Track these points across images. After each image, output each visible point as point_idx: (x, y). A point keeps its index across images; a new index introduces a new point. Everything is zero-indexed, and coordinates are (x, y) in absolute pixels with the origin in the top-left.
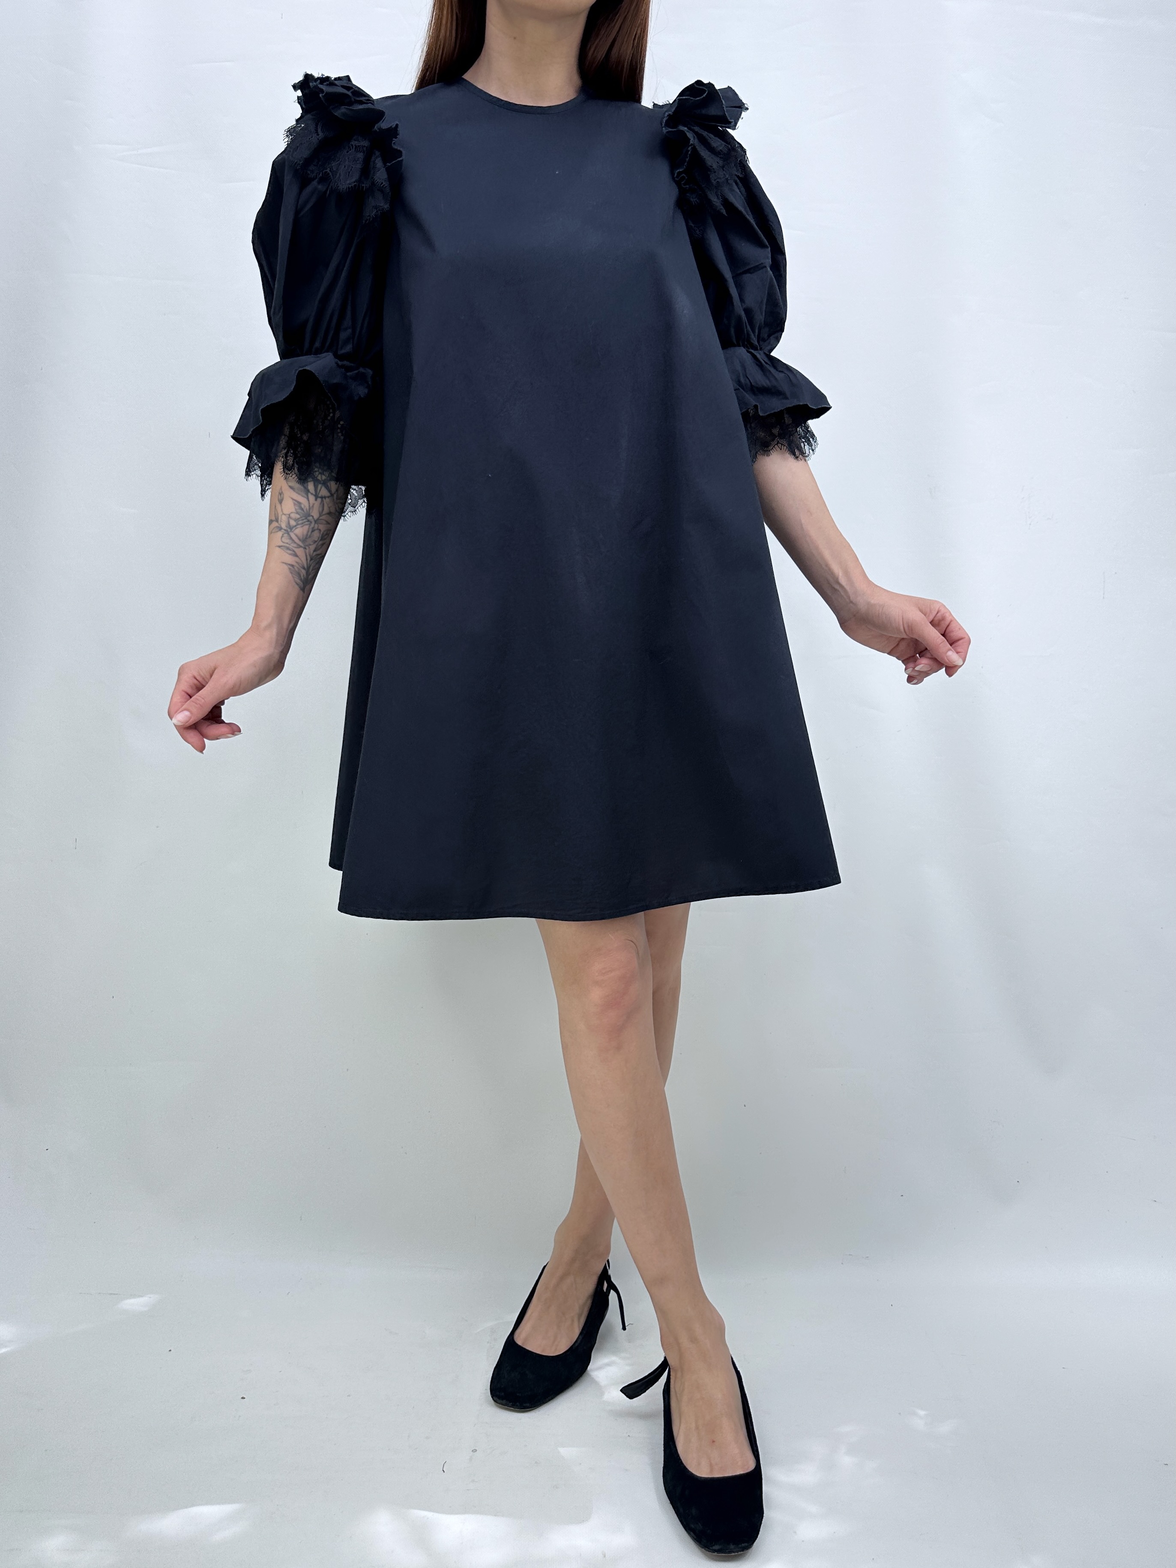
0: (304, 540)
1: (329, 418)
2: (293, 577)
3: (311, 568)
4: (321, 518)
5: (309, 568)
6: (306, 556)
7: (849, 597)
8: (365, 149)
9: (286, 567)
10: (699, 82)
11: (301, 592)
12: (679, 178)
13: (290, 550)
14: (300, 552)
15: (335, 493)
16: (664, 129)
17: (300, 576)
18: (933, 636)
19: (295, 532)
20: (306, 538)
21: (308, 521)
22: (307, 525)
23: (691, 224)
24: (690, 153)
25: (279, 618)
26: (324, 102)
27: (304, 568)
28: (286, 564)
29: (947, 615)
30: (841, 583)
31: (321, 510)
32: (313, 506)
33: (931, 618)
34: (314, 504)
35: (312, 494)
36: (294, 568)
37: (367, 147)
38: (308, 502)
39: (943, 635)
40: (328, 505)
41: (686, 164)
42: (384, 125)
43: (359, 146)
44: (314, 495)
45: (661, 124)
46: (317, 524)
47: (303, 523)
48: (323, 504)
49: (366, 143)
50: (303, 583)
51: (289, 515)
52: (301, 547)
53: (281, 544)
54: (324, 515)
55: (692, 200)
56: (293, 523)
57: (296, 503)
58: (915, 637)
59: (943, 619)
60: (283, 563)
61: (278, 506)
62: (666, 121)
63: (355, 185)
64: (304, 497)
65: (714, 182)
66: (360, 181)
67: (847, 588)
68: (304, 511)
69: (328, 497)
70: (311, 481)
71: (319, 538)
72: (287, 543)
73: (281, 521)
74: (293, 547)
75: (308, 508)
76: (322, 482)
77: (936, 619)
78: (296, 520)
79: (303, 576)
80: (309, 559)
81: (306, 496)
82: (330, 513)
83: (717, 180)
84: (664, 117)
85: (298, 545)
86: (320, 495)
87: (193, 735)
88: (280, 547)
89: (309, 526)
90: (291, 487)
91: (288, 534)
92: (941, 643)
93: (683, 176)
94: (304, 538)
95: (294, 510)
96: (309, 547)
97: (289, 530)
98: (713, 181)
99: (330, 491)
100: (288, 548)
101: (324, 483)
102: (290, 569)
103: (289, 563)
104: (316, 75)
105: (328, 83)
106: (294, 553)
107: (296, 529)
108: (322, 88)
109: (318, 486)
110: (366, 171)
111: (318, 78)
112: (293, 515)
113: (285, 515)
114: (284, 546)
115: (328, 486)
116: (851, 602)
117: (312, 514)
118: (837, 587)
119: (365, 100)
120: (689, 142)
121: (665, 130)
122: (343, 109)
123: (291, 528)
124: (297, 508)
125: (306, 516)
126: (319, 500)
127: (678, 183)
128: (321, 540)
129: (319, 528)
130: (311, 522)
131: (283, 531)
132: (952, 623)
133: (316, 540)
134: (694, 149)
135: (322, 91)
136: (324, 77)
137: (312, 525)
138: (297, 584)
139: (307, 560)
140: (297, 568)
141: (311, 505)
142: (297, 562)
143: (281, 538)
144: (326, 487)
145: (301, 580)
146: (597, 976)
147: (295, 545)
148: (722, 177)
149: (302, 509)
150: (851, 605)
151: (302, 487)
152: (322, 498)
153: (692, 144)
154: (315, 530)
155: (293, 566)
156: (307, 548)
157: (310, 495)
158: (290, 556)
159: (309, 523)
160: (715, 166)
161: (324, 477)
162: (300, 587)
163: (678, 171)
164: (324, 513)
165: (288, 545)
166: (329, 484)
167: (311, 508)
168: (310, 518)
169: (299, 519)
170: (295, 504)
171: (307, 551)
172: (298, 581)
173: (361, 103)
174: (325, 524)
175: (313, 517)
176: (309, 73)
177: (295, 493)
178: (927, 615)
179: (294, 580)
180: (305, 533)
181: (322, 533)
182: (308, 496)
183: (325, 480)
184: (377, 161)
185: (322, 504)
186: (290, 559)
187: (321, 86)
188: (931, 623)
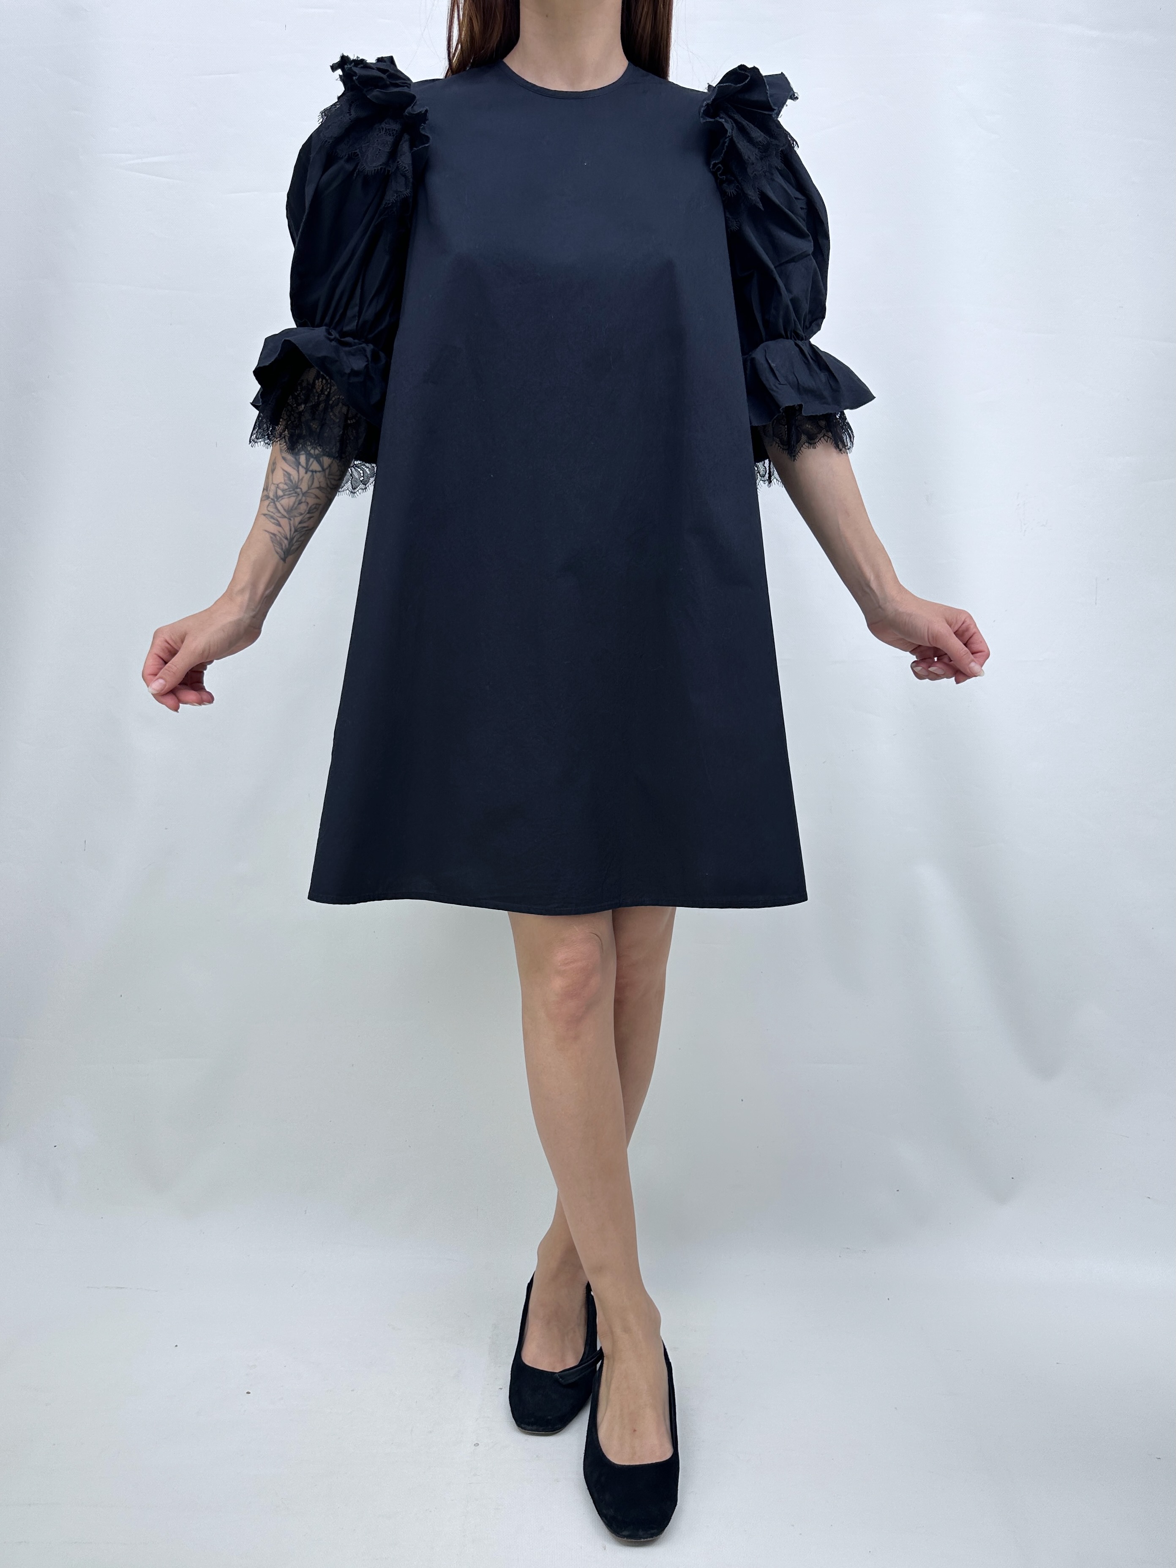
0: (290, 510)
1: (326, 393)
2: (274, 546)
3: (295, 539)
4: (309, 491)
5: (292, 539)
6: (290, 527)
7: (878, 603)
8: (395, 132)
9: (267, 536)
10: (742, 67)
11: (282, 562)
12: (716, 169)
13: (274, 519)
14: (284, 522)
15: (327, 469)
16: (701, 119)
17: (282, 545)
18: (955, 645)
19: (280, 502)
20: (292, 509)
21: (296, 493)
22: (294, 496)
23: (728, 215)
24: (726, 144)
25: (254, 584)
26: (359, 85)
27: (286, 539)
28: (268, 532)
29: (972, 626)
30: (872, 587)
31: (310, 483)
32: (302, 479)
33: (956, 628)
34: (303, 477)
35: (303, 467)
36: (276, 537)
37: (397, 131)
38: (297, 474)
39: (965, 645)
40: (318, 479)
41: (723, 155)
42: (417, 109)
43: (389, 129)
44: (304, 468)
45: (699, 114)
46: (305, 497)
47: (289, 494)
48: (313, 479)
49: (396, 127)
50: (284, 553)
51: (278, 485)
52: (285, 517)
53: (266, 512)
54: (313, 489)
55: (728, 191)
56: (280, 493)
57: (286, 474)
58: (938, 646)
59: (967, 629)
60: (266, 531)
61: (270, 477)
62: (704, 111)
63: (381, 168)
64: (294, 469)
65: (752, 176)
66: (386, 164)
67: (877, 592)
68: (292, 483)
69: (320, 472)
70: (303, 454)
71: (305, 512)
72: (272, 512)
73: (270, 490)
74: (278, 516)
75: (297, 481)
76: (314, 456)
77: (960, 629)
78: (283, 490)
79: (285, 546)
80: (293, 529)
81: (296, 468)
82: (320, 488)
83: (755, 173)
84: (702, 106)
85: (282, 515)
86: (311, 469)
87: (171, 699)
88: (265, 515)
89: (296, 498)
90: (284, 458)
91: (274, 503)
92: (965, 655)
93: (719, 167)
94: (290, 509)
95: (283, 481)
96: (294, 519)
97: (276, 500)
98: (750, 175)
99: (322, 466)
100: (272, 517)
101: (317, 458)
102: (271, 538)
103: (273, 532)
104: (352, 57)
105: (362, 65)
106: (277, 522)
107: (282, 499)
108: (355, 70)
109: (310, 459)
110: (393, 155)
111: (354, 60)
112: (281, 486)
113: (274, 484)
114: (269, 515)
115: (320, 460)
116: (880, 607)
117: (301, 487)
118: (868, 590)
119: (400, 83)
120: (727, 133)
121: (702, 121)
122: (376, 92)
123: (278, 497)
124: (286, 479)
125: (294, 488)
126: (309, 474)
127: (714, 174)
128: (308, 513)
129: (307, 501)
130: (299, 494)
131: (270, 499)
132: (975, 635)
133: (303, 512)
134: (732, 140)
135: (355, 74)
136: (359, 59)
137: (300, 497)
138: (277, 553)
139: (291, 530)
140: (279, 537)
141: (301, 478)
142: (279, 532)
143: (267, 507)
144: (317, 461)
145: (282, 549)
146: (560, 966)
147: (279, 515)
148: (760, 169)
149: (291, 481)
150: (880, 609)
151: (294, 460)
152: (312, 471)
153: (729, 136)
154: (302, 503)
155: (274, 535)
156: (292, 519)
157: (300, 467)
158: (273, 525)
159: (296, 495)
160: (753, 158)
161: (317, 452)
162: (280, 557)
163: (714, 162)
164: (313, 487)
165: (272, 514)
166: (321, 459)
167: (300, 480)
168: (298, 490)
169: (287, 489)
170: (284, 475)
171: (292, 522)
172: (279, 550)
173: (397, 86)
174: (314, 498)
175: (301, 489)
176: (346, 54)
177: (286, 464)
178: (952, 626)
179: (275, 549)
180: (291, 504)
181: (309, 506)
182: (298, 468)
183: (318, 454)
184: (404, 145)
185: (312, 477)
186: (273, 528)
187: (355, 69)
188: (954, 633)
